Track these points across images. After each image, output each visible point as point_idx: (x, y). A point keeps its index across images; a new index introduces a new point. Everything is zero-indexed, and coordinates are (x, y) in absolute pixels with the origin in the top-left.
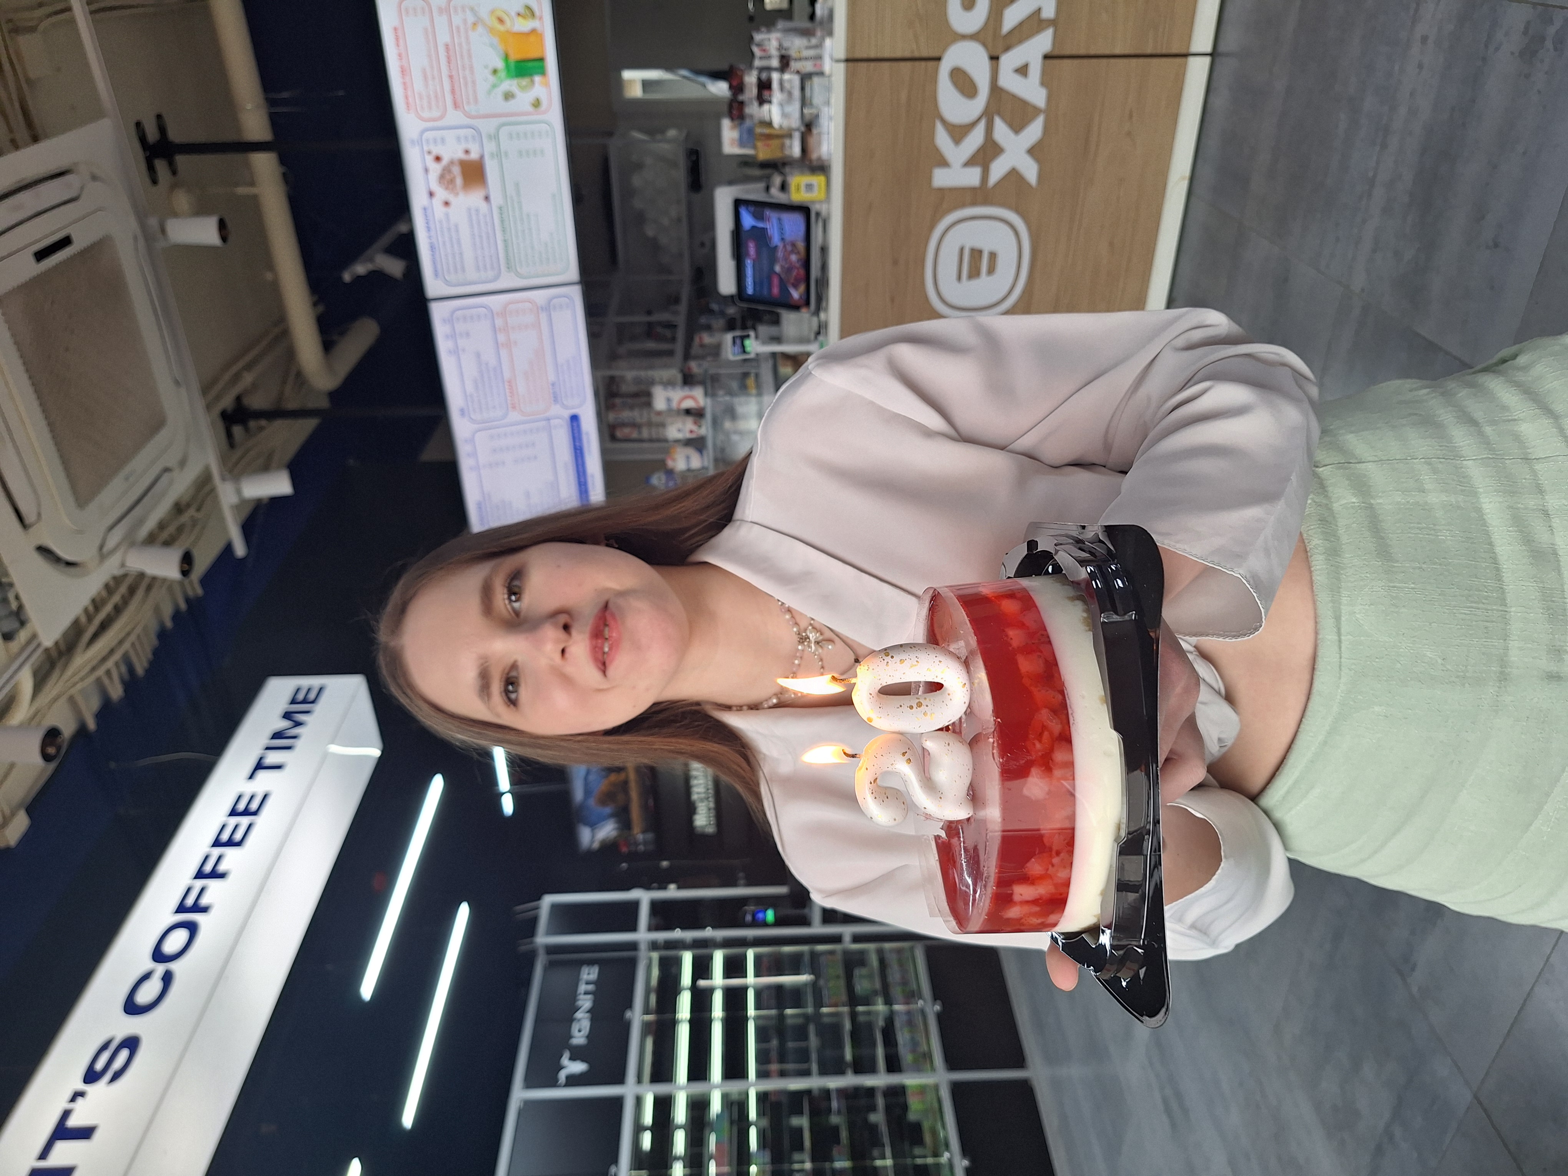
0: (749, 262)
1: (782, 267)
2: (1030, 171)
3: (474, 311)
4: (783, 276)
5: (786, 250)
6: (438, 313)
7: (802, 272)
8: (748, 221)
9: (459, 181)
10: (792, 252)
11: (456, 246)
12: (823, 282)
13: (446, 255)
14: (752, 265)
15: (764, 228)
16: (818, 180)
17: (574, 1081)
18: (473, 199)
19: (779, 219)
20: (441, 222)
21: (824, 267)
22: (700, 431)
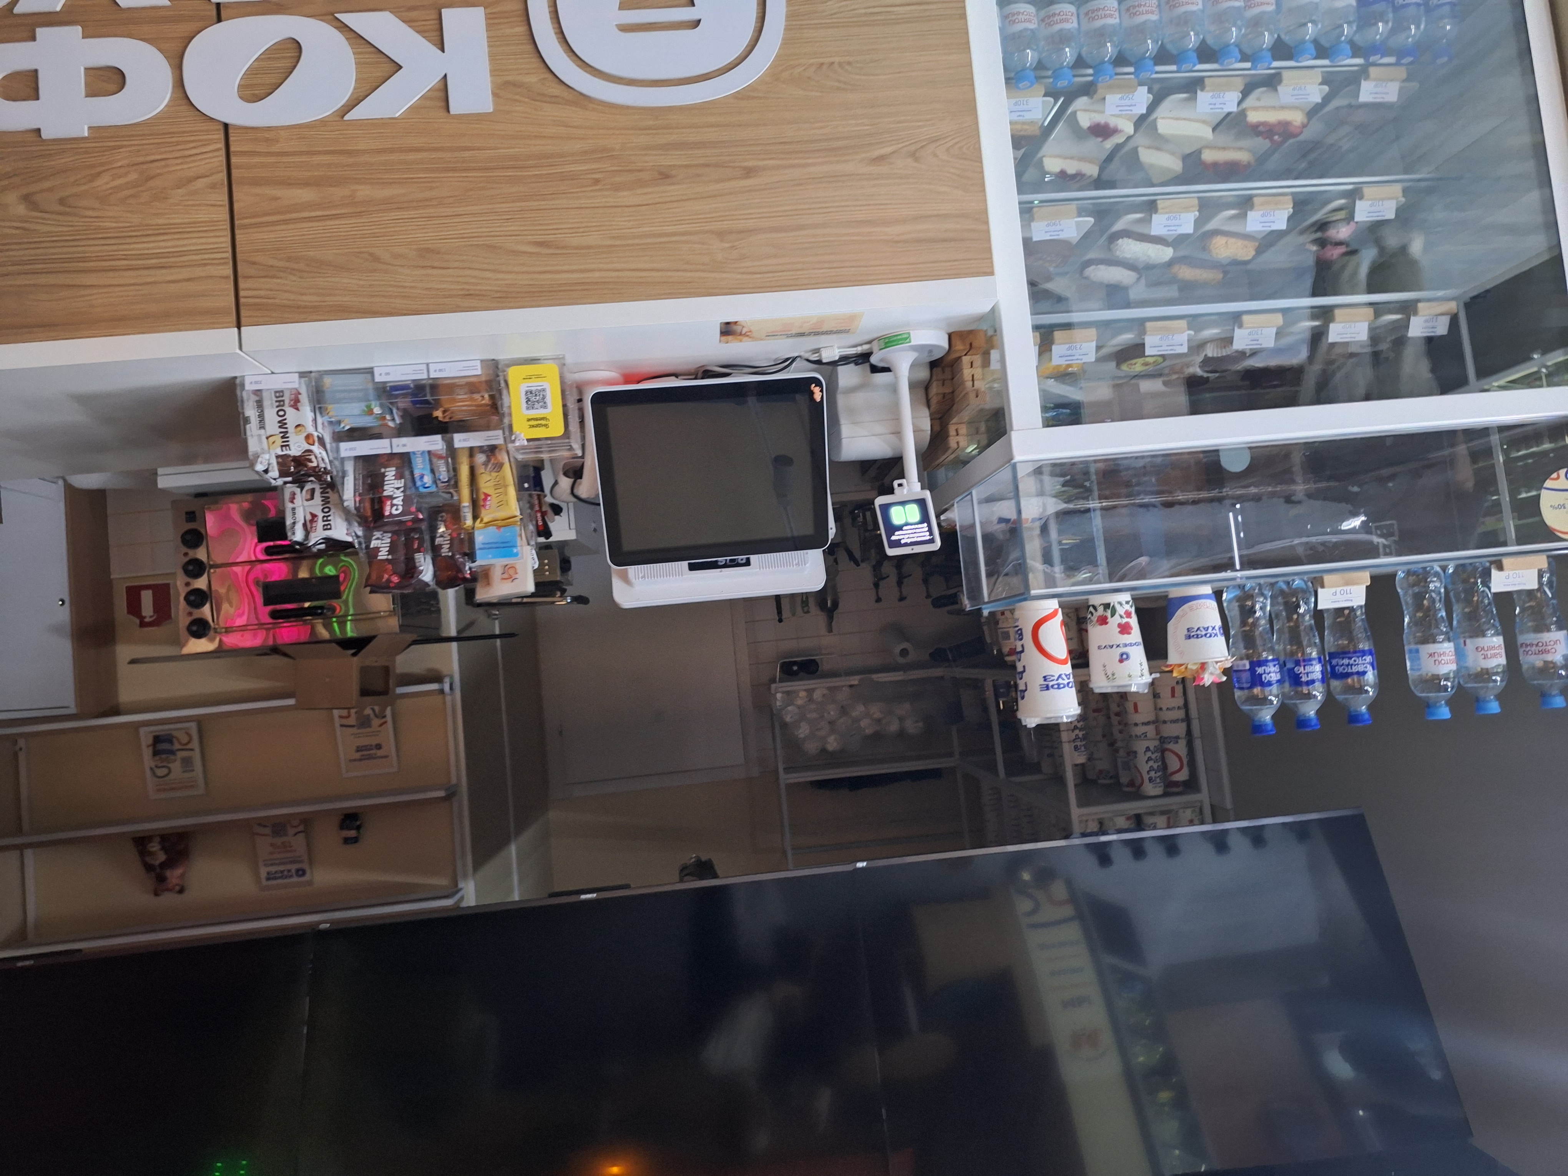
22: (1120, 610)
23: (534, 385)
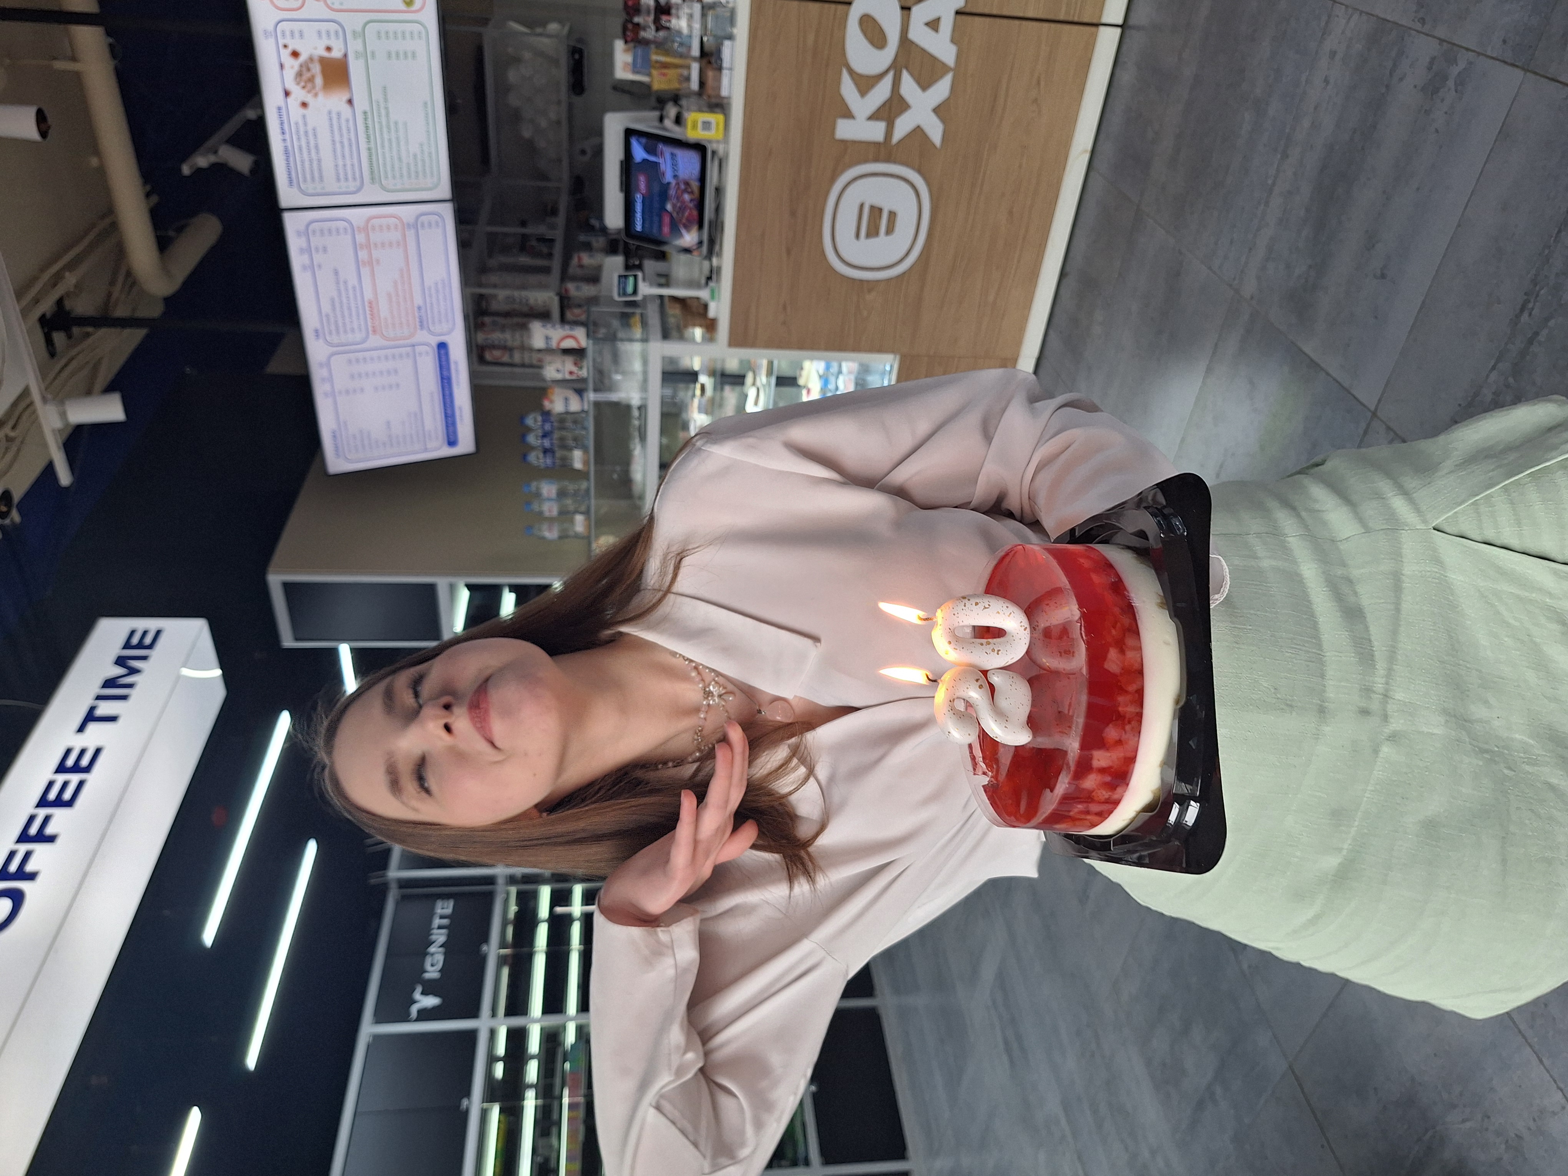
0: (638, 196)
1: (674, 206)
2: (935, 131)
3: (333, 225)
4: (675, 215)
5: (678, 188)
6: (292, 224)
7: (695, 213)
8: (639, 153)
9: (319, 81)
10: (685, 191)
11: (313, 152)
12: (717, 226)
13: (303, 162)
14: (641, 201)
15: (656, 162)
16: (715, 118)
17: (426, 1015)
18: (335, 101)
19: (673, 155)
20: (297, 124)
21: (719, 209)
22: (580, 373)
23: (714, 126)
